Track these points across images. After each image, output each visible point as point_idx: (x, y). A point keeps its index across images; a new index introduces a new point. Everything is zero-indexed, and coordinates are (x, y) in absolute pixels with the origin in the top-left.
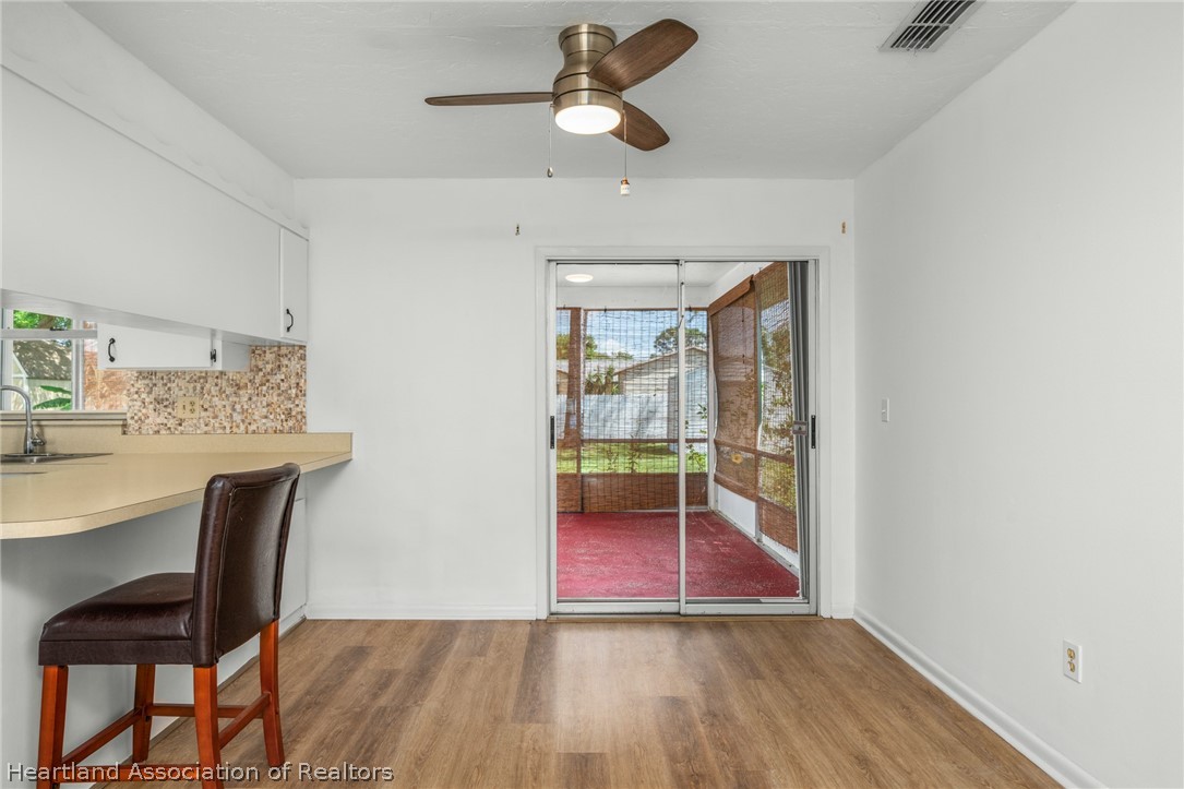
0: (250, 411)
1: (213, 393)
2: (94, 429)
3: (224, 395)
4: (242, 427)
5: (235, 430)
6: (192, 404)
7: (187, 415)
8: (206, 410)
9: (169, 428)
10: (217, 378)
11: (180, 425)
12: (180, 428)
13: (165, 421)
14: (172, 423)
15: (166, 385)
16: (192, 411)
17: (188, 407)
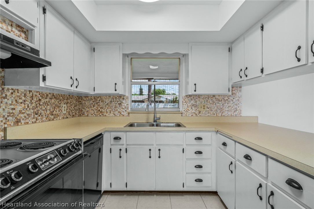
0: (223, 109)
1: (211, 102)
2: (173, 114)
3: (214, 103)
4: (220, 114)
5: (218, 115)
6: (204, 106)
7: (202, 109)
8: (208, 108)
9: (196, 114)
10: (212, 98)
11: (200, 113)
12: (200, 114)
13: (195, 112)
14: (197, 112)
15: (195, 100)
16: (204, 108)
17: (203, 107)
